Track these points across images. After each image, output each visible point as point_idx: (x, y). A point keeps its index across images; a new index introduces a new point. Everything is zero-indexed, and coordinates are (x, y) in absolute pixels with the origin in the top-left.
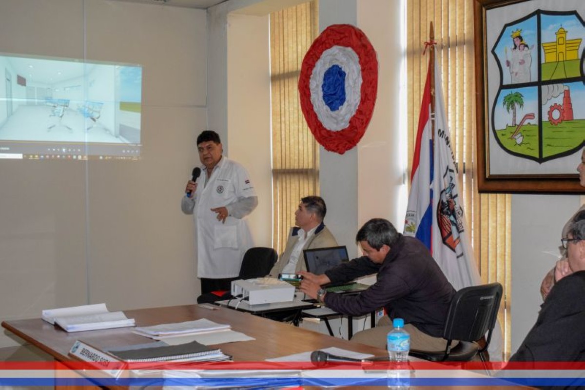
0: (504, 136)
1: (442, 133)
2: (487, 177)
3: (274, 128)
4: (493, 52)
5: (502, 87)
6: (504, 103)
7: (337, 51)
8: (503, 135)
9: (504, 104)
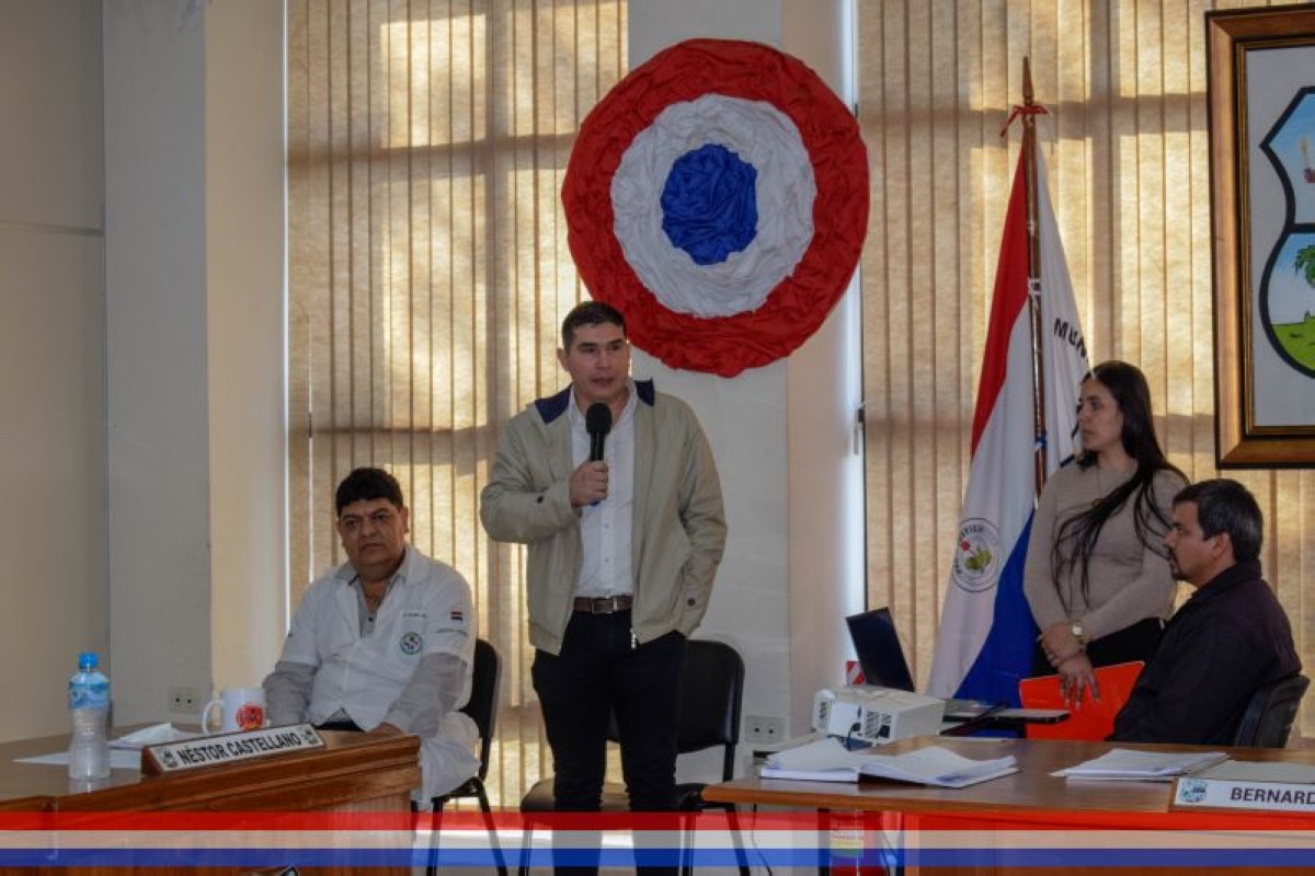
0: (1299, 340)
1: (1062, 328)
2: (1247, 431)
3: (296, 300)
4: (1265, 146)
5: (1291, 227)
6: (1296, 264)
7: (719, 108)
8: (1294, 336)
9: (1298, 266)
